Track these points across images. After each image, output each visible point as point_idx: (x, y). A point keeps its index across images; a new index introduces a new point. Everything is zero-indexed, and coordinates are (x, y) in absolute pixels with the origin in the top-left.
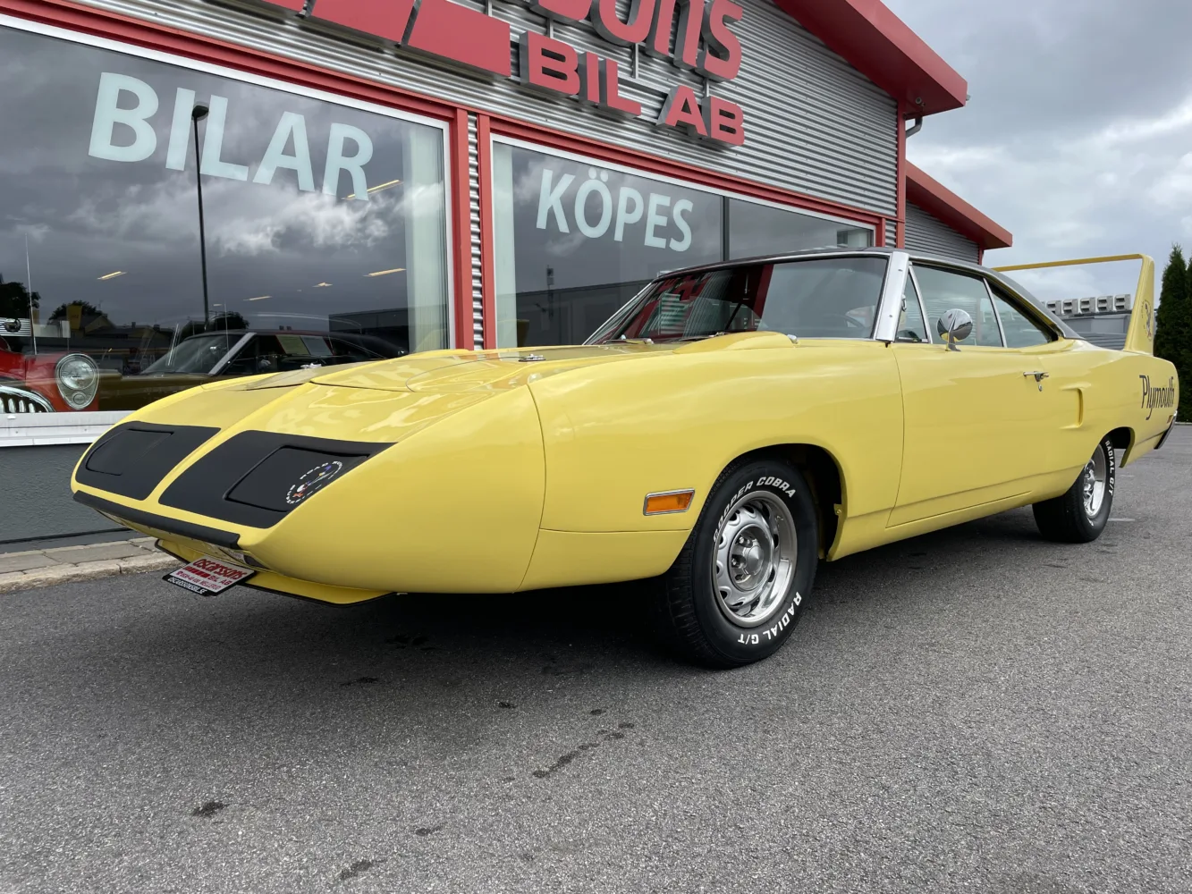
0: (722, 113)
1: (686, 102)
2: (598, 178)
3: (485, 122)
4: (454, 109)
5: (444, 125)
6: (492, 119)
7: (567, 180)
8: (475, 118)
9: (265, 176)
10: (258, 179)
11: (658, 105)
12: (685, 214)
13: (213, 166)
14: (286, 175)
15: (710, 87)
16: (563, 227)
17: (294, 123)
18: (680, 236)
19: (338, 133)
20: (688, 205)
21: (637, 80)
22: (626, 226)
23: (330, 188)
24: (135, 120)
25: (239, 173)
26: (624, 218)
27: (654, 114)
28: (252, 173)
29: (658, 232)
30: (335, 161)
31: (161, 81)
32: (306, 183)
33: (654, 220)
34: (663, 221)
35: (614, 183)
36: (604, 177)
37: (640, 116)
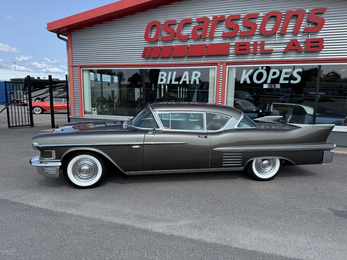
0: (311, 42)
1: (294, 43)
2: (262, 68)
4: (217, 63)
5: (216, 67)
6: (226, 63)
7: (251, 71)
8: (222, 64)
9: (181, 83)
10: (180, 83)
11: (286, 46)
12: (298, 73)
13: (173, 82)
14: (185, 82)
15: (310, 35)
16: (249, 82)
17: (186, 73)
18: (296, 79)
19: (194, 73)
20: (301, 70)
21: (277, 42)
22: (272, 79)
23: (192, 83)
24: (163, 78)
25: (177, 83)
26: (271, 77)
27: (284, 48)
28: (179, 83)
29: (285, 79)
30: (193, 78)
31: (167, 71)
32: (188, 83)
33: (283, 76)
34: (288, 76)
35: (268, 69)
36: (264, 68)
37: (273, 51)
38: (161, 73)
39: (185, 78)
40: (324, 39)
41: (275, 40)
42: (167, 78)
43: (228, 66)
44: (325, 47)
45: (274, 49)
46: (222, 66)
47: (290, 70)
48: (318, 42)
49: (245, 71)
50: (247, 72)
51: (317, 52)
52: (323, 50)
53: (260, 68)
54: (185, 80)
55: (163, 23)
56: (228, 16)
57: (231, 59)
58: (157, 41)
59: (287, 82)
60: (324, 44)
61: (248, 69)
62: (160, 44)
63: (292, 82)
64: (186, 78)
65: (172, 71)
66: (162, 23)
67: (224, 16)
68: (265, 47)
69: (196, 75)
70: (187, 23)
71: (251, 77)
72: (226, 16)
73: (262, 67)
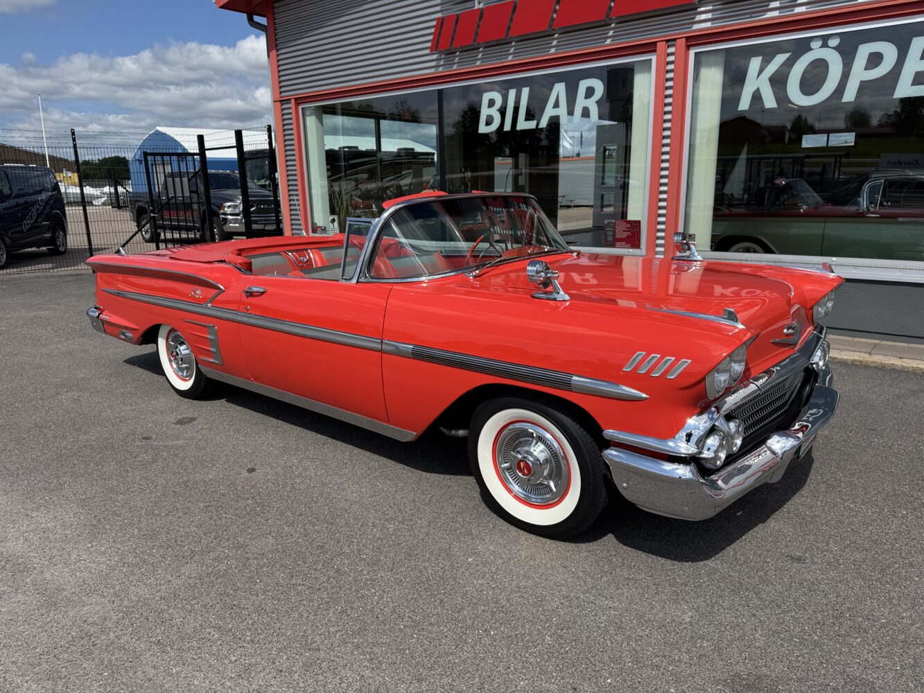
2: (825, 44)
3: (681, 42)
4: (655, 43)
5: (654, 58)
6: (687, 38)
7: (780, 59)
9: (544, 123)
10: (540, 127)
13: (522, 125)
14: (553, 121)
16: (770, 102)
17: (560, 89)
22: (864, 86)
24: (493, 111)
25: (531, 125)
26: (860, 73)
28: (538, 125)
30: (581, 102)
31: (504, 89)
36: (834, 42)
38: (486, 97)
42: (503, 112)
43: (693, 51)
46: (672, 50)
50: (766, 67)
53: (815, 45)
61: (767, 53)
62: (481, 2)
64: (558, 107)
65: (518, 84)
69: (590, 92)
71: (778, 82)
73: (825, 39)
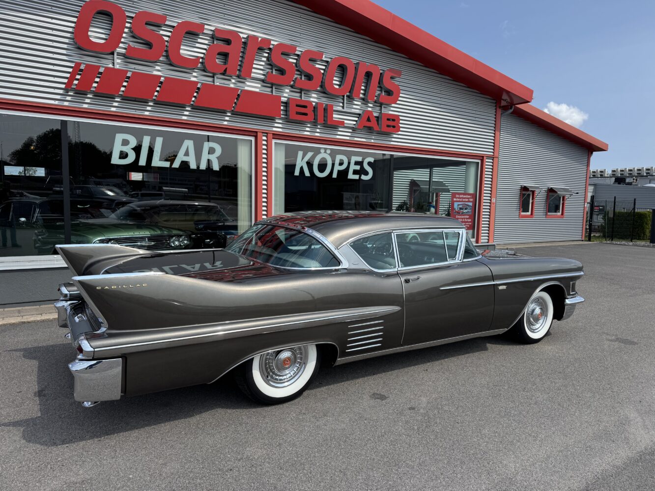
0: (388, 120)
1: (369, 117)
2: (325, 152)
3: (270, 136)
4: (257, 132)
5: (252, 139)
6: (273, 134)
7: (310, 154)
8: (266, 134)
9: (176, 165)
10: (174, 166)
11: (356, 119)
12: (369, 164)
13: (157, 162)
14: (185, 164)
15: (384, 107)
16: (307, 174)
17: (189, 144)
18: (366, 173)
19: (207, 146)
20: (372, 160)
21: (345, 110)
22: (338, 171)
23: (203, 166)
24: (127, 149)
25: (167, 164)
26: (337, 168)
27: (355, 123)
28: (171, 164)
29: (355, 172)
30: (205, 157)
31: (138, 134)
32: (193, 166)
33: (353, 167)
34: (358, 168)
35: (333, 154)
36: (328, 152)
37: (345, 125)
38: (119, 137)
39: (187, 154)
40: (401, 118)
41: (343, 107)
42: (137, 149)
43: (274, 141)
44: (401, 129)
45: (346, 121)
46: (264, 138)
47: (359, 159)
48: (394, 120)
49: (300, 154)
50: (305, 155)
51: (388, 134)
52: (400, 133)
53: (322, 151)
54: (186, 159)
55: (133, 15)
56: (276, 43)
57: (278, 127)
58: (113, 54)
59: (356, 177)
60: (401, 125)
61: (306, 150)
62: (118, 64)
63: (364, 177)
64: (188, 156)
65: (154, 135)
66: (127, 14)
67: (269, 41)
68: (334, 116)
69: (211, 151)
70: (192, 32)
71: (310, 165)
72: (272, 42)
73: (326, 149)
